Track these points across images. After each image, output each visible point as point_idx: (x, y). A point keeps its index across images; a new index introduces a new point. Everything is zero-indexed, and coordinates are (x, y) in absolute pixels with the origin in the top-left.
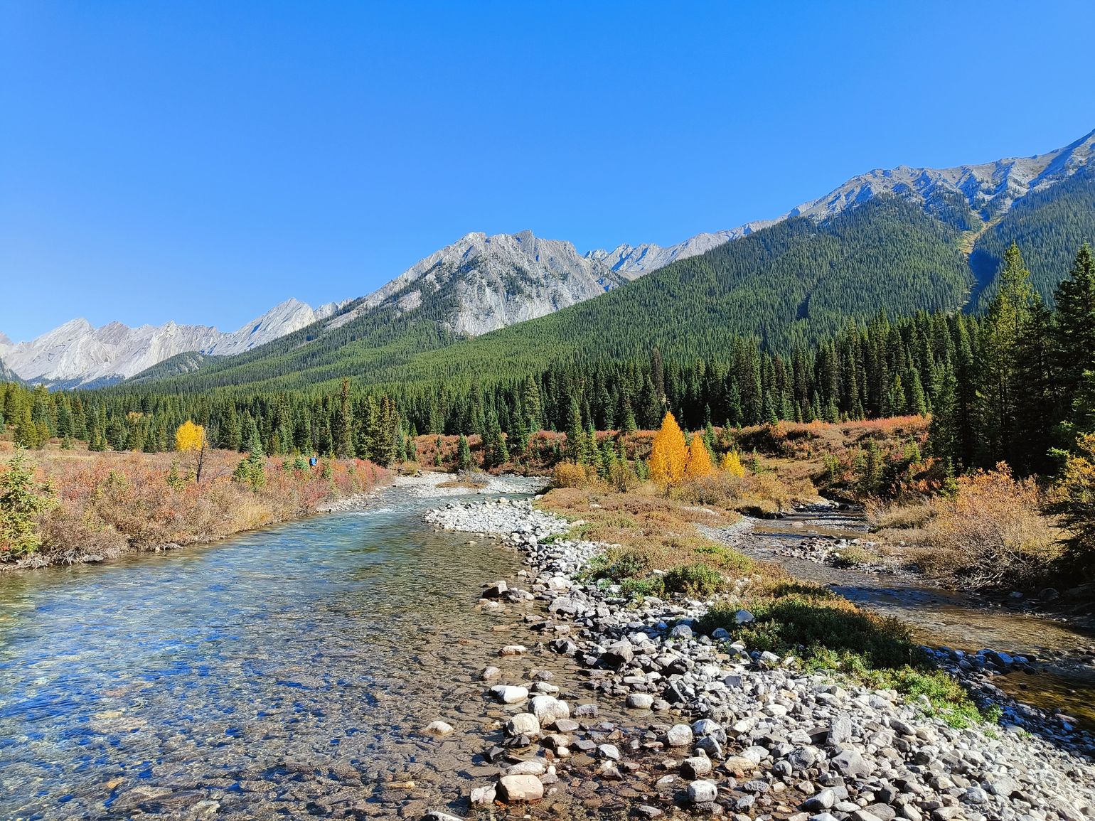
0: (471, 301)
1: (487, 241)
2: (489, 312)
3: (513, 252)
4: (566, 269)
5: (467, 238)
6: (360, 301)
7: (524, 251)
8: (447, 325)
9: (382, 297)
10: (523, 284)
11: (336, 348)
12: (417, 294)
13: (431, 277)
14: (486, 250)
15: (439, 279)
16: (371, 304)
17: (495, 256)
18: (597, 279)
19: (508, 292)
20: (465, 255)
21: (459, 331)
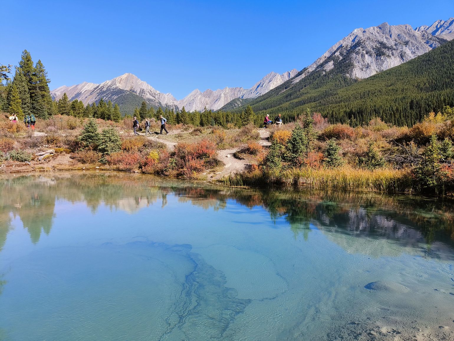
0: (359, 62)
1: (364, 32)
2: (368, 66)
3: (377, 35)
4: (407, 39)
5: (353, 32)
6: (305, 69)
7: (383, 33)
8: (348, 75)
9: (315, 66)
10: (385, 50)
11: (299, 91)
12: (332, 62)
13: (337, 54)
14: (364, 36)
15: (341, 54)
16: (310, 70)
17: (369, 38)
18: (425, 41)
19: (377, 55)
20: (353, 41)
21: (354, 77)
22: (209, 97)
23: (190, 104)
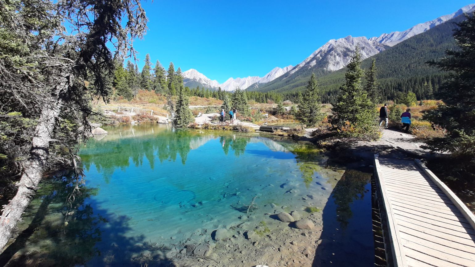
0: (332, 61)
1: (336, 41)
2: (338, 63)
3: (344, 43)
4: (363, 45)
5: (329, 42)
6: (298, 65)
7: (348, 42)
8: (325, 69)
9: (304, 63)
10: (349, 53)
11: (294, 79)
12: (315, 61)
13: (319, 55)
14: (336, 44)
15: (321, 56)
16: (301, 66)
17: (339, 46)
18: (375, 47)
19: (344, 56)
20: (329, 47)
21: (329, 70)
22: (239, 82)
23: (227, 86)
